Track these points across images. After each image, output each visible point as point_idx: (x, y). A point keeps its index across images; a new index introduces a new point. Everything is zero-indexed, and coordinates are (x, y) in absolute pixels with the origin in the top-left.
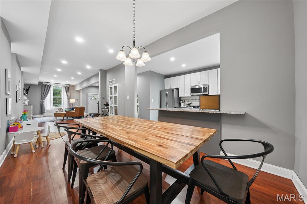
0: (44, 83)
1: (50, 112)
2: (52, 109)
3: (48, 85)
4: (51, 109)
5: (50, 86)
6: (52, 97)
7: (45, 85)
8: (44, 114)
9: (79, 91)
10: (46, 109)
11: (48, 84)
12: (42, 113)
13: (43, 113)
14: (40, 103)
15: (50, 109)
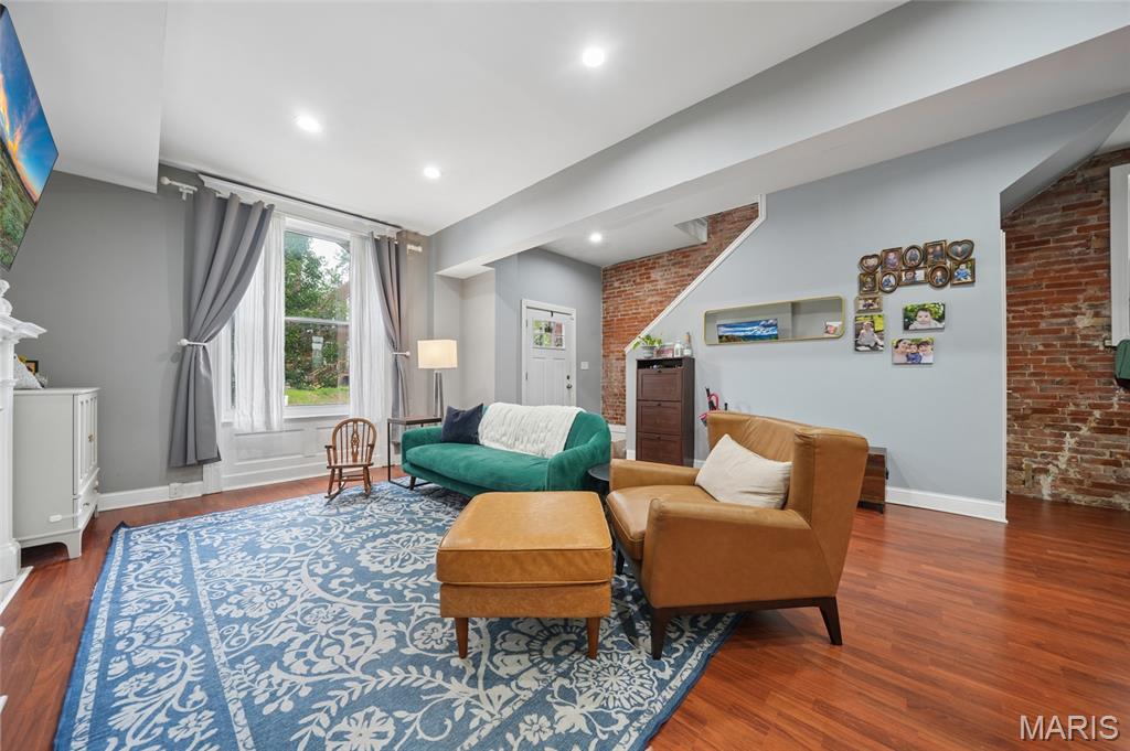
0: (209, 182)
1: (262, 444)
2: (275, 426)
3: (246, 209)
4: (268, 422)
5: (266, 213)
6: (279, 318)
7: (223, 204)
8: (207, 468)
9: (462, 286)
10: (229, 424)
11: (249, 197)
12: (186, 465)
13: (201, 463)
14: (175, 367)
15: (259, 425)
